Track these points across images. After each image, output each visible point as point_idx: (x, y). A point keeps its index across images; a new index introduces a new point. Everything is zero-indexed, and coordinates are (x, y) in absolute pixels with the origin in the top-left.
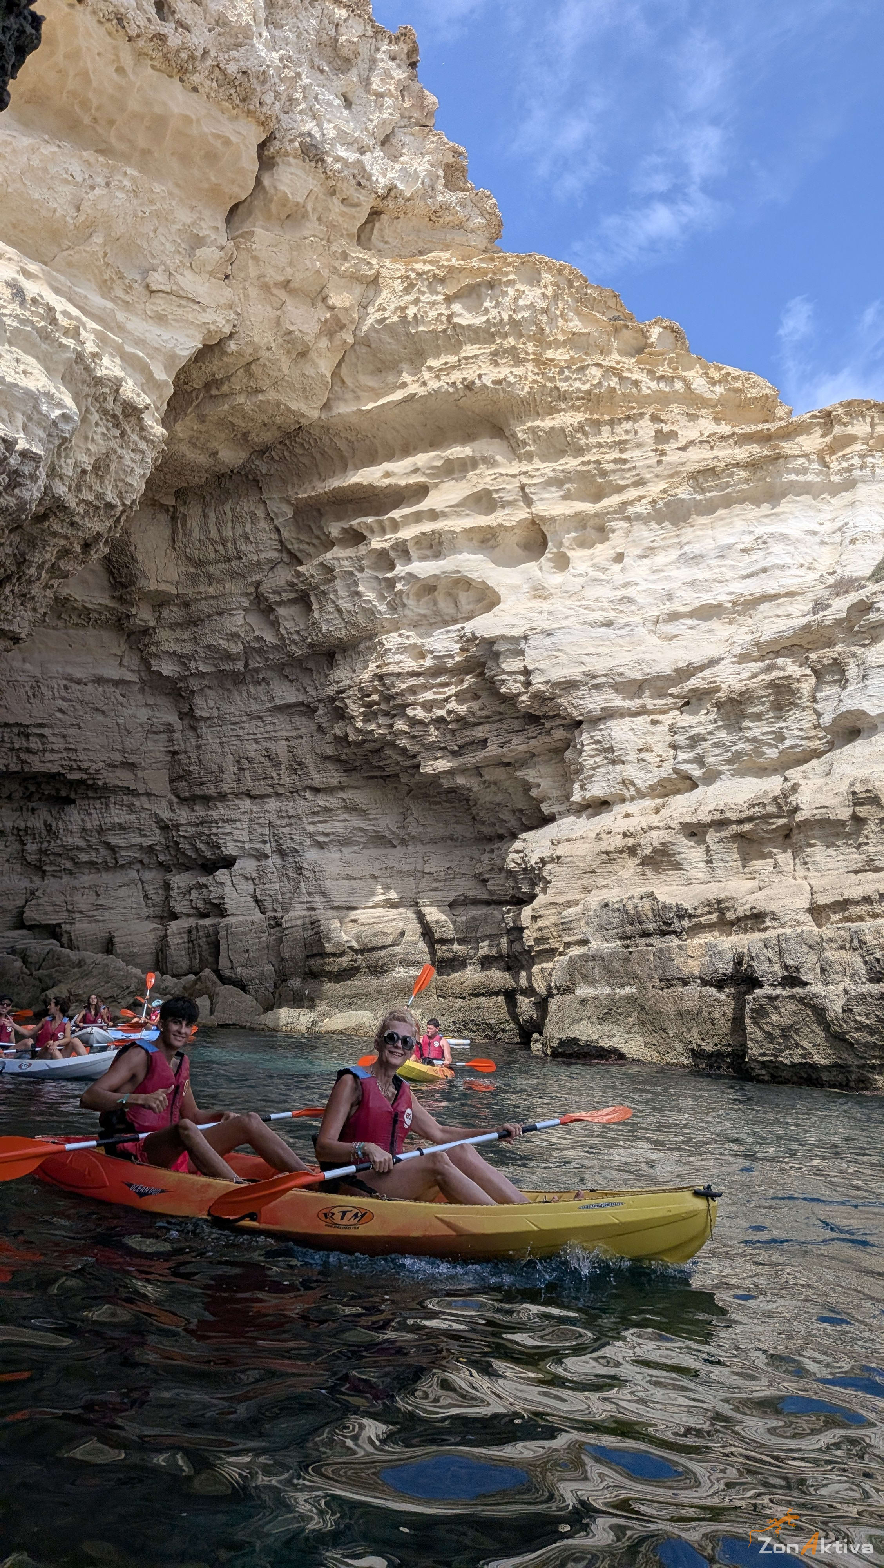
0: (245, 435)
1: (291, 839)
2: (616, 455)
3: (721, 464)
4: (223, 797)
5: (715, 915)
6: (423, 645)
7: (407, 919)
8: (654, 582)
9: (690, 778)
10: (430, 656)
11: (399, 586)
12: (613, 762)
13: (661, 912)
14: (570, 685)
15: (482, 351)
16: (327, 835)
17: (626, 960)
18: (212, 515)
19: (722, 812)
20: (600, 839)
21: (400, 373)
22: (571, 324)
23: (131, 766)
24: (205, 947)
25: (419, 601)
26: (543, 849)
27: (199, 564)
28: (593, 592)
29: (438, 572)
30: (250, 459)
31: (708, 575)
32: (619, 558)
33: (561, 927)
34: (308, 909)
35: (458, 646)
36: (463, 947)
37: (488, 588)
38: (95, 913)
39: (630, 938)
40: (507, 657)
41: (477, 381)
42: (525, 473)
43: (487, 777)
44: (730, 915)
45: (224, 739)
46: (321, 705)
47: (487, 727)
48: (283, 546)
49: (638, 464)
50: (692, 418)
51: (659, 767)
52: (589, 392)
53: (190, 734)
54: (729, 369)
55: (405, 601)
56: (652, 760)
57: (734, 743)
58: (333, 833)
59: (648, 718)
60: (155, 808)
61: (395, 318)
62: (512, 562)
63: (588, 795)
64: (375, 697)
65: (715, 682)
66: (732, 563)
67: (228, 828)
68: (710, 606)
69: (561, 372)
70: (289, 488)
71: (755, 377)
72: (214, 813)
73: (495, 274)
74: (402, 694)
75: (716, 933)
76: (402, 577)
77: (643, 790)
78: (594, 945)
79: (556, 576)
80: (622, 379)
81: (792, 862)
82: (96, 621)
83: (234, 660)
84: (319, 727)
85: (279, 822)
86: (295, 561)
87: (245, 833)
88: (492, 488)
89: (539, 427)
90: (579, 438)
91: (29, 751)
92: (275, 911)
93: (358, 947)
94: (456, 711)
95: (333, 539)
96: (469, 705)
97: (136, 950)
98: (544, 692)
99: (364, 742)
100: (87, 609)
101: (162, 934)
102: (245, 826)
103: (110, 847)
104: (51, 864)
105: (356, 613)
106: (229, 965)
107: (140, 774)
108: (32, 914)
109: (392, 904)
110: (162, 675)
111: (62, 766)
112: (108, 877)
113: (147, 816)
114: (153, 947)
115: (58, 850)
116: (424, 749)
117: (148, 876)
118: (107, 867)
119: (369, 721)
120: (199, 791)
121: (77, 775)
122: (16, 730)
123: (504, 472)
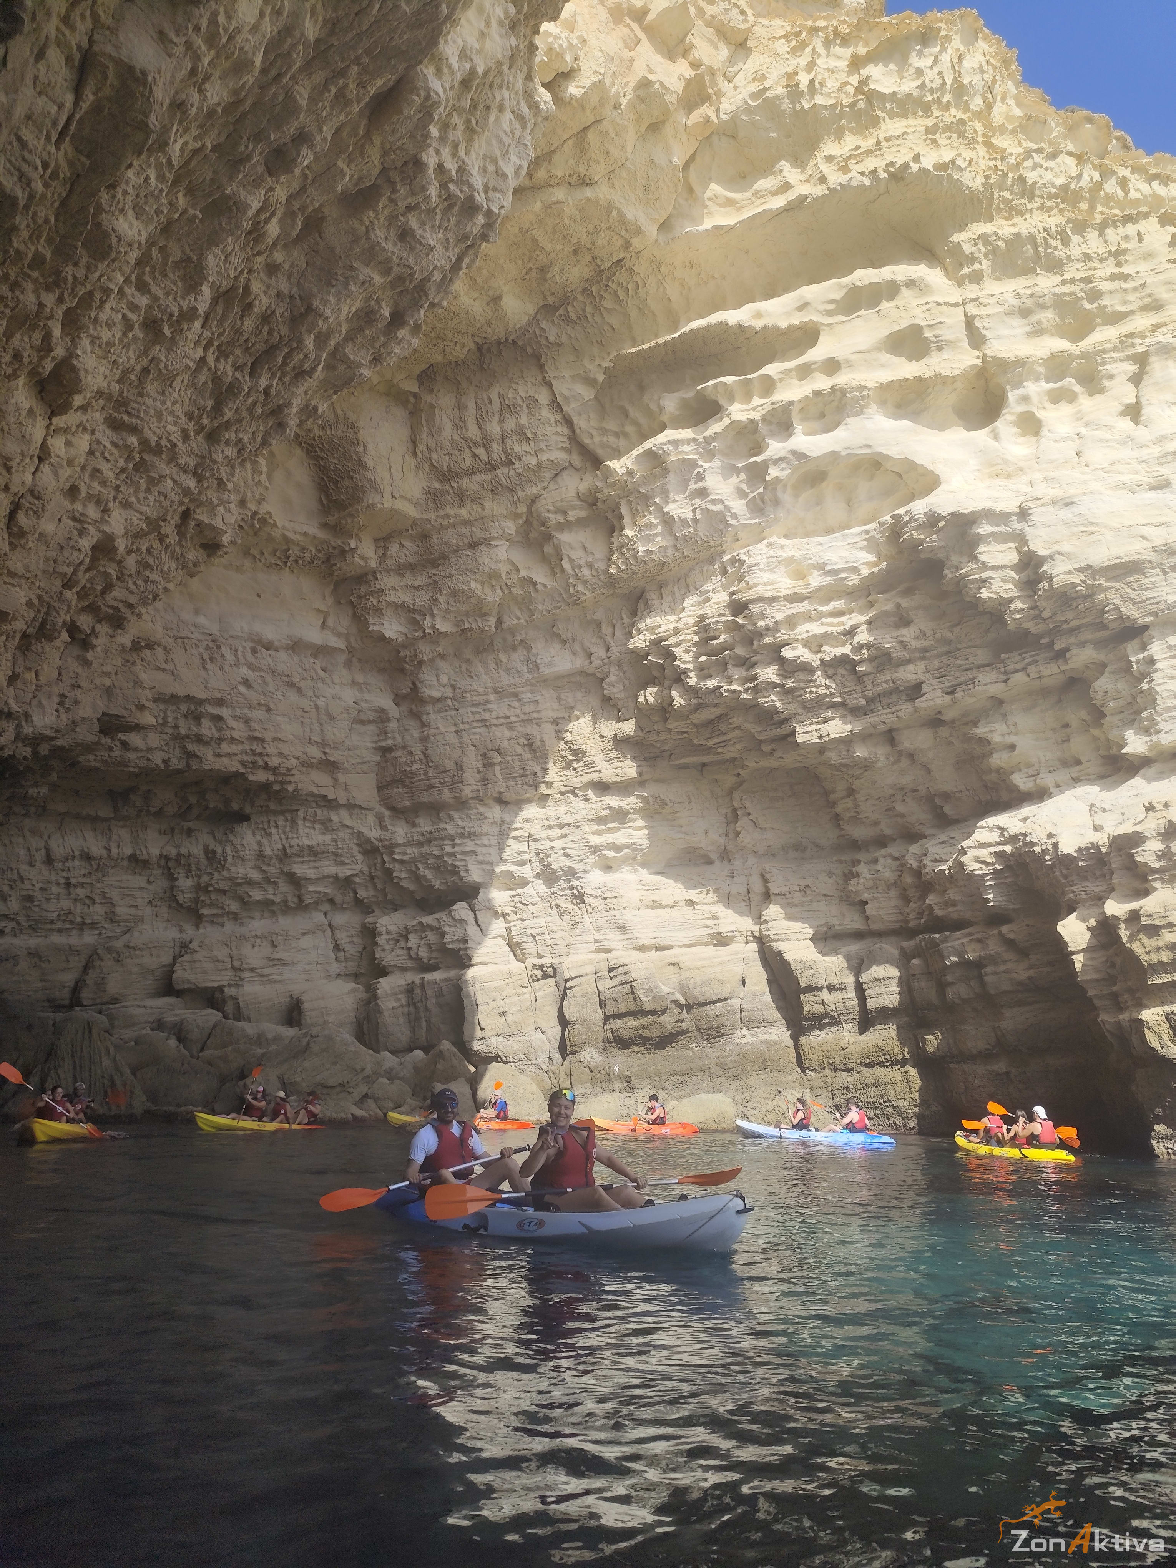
0: (543, 270)
2: (1111, 269)
4: (462, 804)
6: (806, 557)
7: (745, 960)
10: (816, 573)
11: (773, 472)
15: (912, 128)
16: (617, 848)
18: (471, 405)
22: (1015, 112)
23: (330, 766)
24: (435, 1010)
25: (799, 494)
27: (446, 476)
29: (836, 449)
30: (535, 319)
32: (1132, 411)
34: (598, 951)
36: (838, 995)
37: (916, 466)
38: (271, 970)
41: (910, 166)
42: (972, 300)
45: (462, 727)
46: (616, 669)
47: (921, 666)
48: (575, 441)
49: (1147, 281)
52: (1065, 188)
53: (412, 724)
55: (777, 494)
58: (628, 846)
60: (358, 825)
61: (780, 89)
64: (726, 638)
67: (469, 846)
69: (1028, 158)
70: (586, 362)
72: (449, 827)
74: (776, 627)
76: (781, 459)
79: (1023, 444)
82: (296, 561)
83: (485, 614)
84: (607, 700)
85: (545, 834)
86: (589, 464)
87: (494, 851)
88: (923, 323)
89: (996, 234)
90: (1056, 248)
91: (199, 739)
92: (540, 957)
93: (683, 1002)
94: (869, 646)
95: (665, 418)
96: (895, 634)
97: (331, 1019)
98: (1074, 585)
99: (699, 707)
100: (287, 540)
101: (364, 996)
102: (494, 842)
103: (294, 880)
104: (211, 905)
105: (696, 521)
106: (479, 1034)
107: (341, 778)
108: (184, 975)
109: (721, 940)
110: (382, 638)
111: (243, 763)
112: (285, 922)
113: (347, 836)
114: (352, 1014)
115: (223, 885)
116: (805, 708)
117: (340, 919)
118: (286, 909)
119: (710, 676)
120: (425, 798)
121: (261, 776)
122: (184, 708)
123: (941, 300)
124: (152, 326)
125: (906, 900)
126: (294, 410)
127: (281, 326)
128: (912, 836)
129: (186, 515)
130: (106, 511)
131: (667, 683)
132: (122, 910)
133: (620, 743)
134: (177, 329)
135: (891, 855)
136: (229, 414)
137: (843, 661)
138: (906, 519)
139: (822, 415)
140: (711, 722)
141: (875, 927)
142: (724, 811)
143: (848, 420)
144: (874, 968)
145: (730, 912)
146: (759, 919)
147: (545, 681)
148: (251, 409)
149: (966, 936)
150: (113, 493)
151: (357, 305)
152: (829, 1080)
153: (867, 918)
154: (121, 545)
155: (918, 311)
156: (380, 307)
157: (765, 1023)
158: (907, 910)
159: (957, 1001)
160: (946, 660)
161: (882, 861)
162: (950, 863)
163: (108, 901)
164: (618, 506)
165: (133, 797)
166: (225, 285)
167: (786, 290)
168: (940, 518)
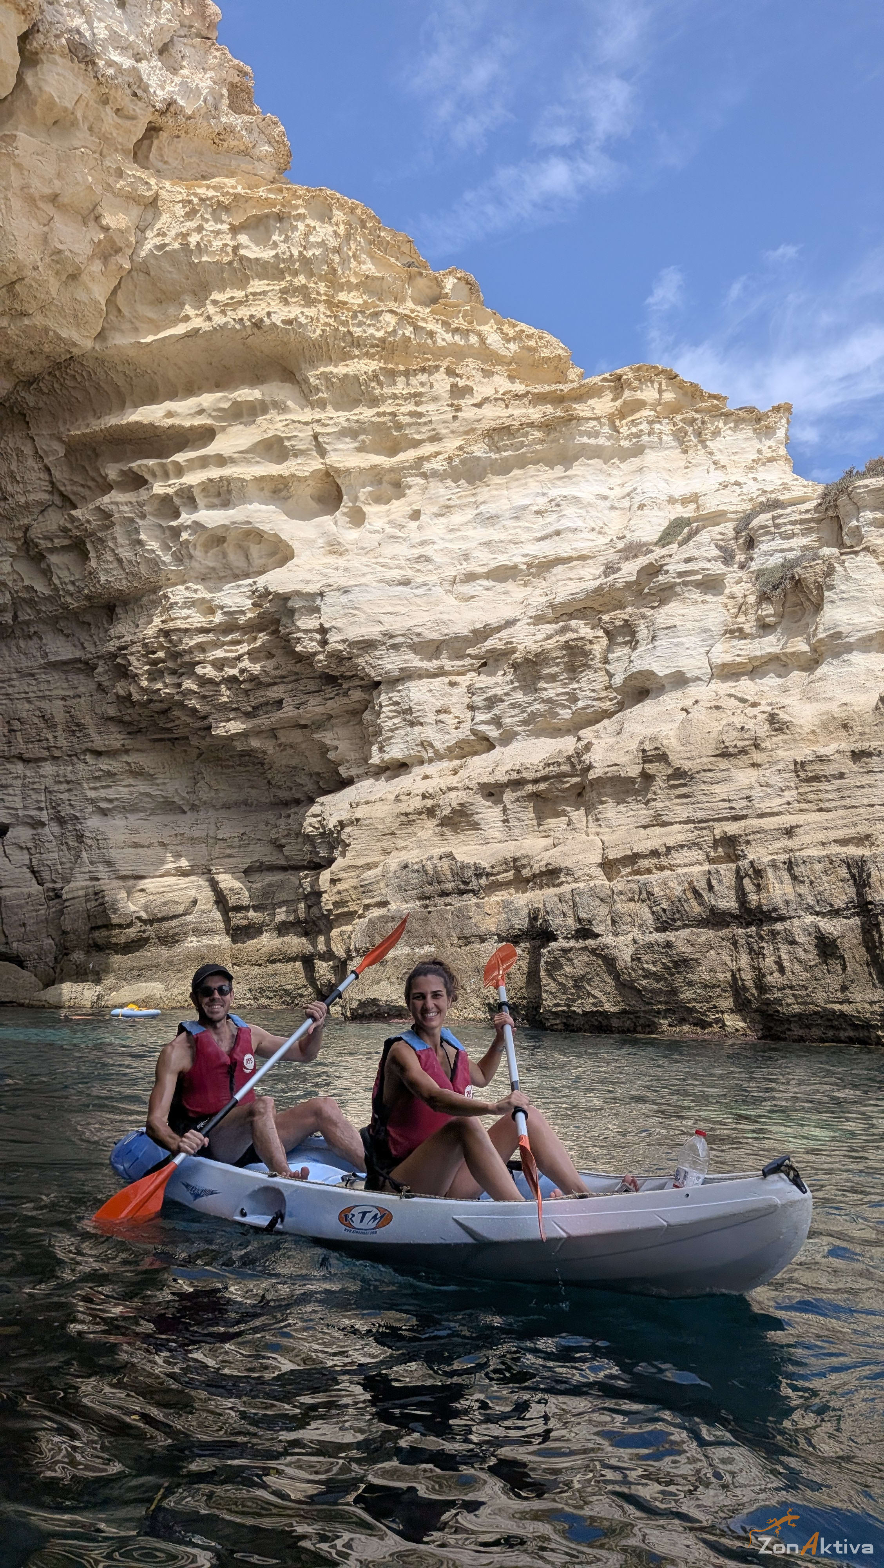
1: (71, 805)
2: (411, 407)
3: (517, 423)
5: (512, 872)
6: (212, 600)
7: (199, 887)
8: (451, 541)
9: (487, 739)
10: (220, 612)
11: (185, 536)
12: (412, 724)
13: (459, 871)
14: (368, 645)
15: (271, 288)
16: (110, 801)
17: (425, 920)
19: (519, 772)
20: (400, 801)
21: (182, 305)
22: (364, 267)
25: (206, 552)
26: (342, 812)
28: (390, 550)
29: (227, 522)
30: (14, 390)
31: (503, 536)
32: (416, 515)
33: (360, 889)
34: (91, 879)
35: (250, 602)
36: (259, 914)
37: (281, 541)
39: (429, 898)
40: (302, 614)
41: (265, 319)
42: (318, 421)
43: (283, 740)
44: (526, 873)
46: (101, 662)
47: (282, 688)
48: (54, 488)
49: (434, 419)
50: (488, 374)
51: (456, 728)
52: (383, 340)
54: (523, 326)
55: (192, 551)
56: (450, 722)
57: (530, 704)
58: (117, 799)
59: (446, 680)
61: (176, 245)
62: (306, 516)
63: (386, 757)
64: (161, 654)
65: (511, 643)
66: (527, 524)
68: (506, 568)
69: (354, 317)
70: (60, 424)
71: (548, 337)
73: (283, 206)
74: (190, 651)
75: (512, 891)
76: (188, 526)
77: (442, 751)
78: (393, 906)
79: (351, 531)
80: (417, 328)
81: (584, 819)
84: (100, 685)
85: (56, 787)
86: (68, 504)
87: (17, 799)
88: (283, 435)
89: (331, 373)
90: (373, 388)
92: (53, 882)
93: (146, 918)
94: (248, 670)
95: (111, 482)
96: (262, 664)
98: (341, 651)
99: (149, 702)
102: (17, 792)
105: (138, 563)
116: (216, 710)
119: (154, 681)
123: (295, 418)
128: (308, 800)
131: (129, 680)
135: (299, 812)
137: (235, 679)
141: (290, 863)
142: (187, 775)
143: (237, 503)
145: (192, 851)
147: (53, 666)
153: (284, 857)
155: (280, 426)
157: (211, 932)
160: (292, 686)
161: (293, 816)
164: (84, 542)
168: (270, 593)
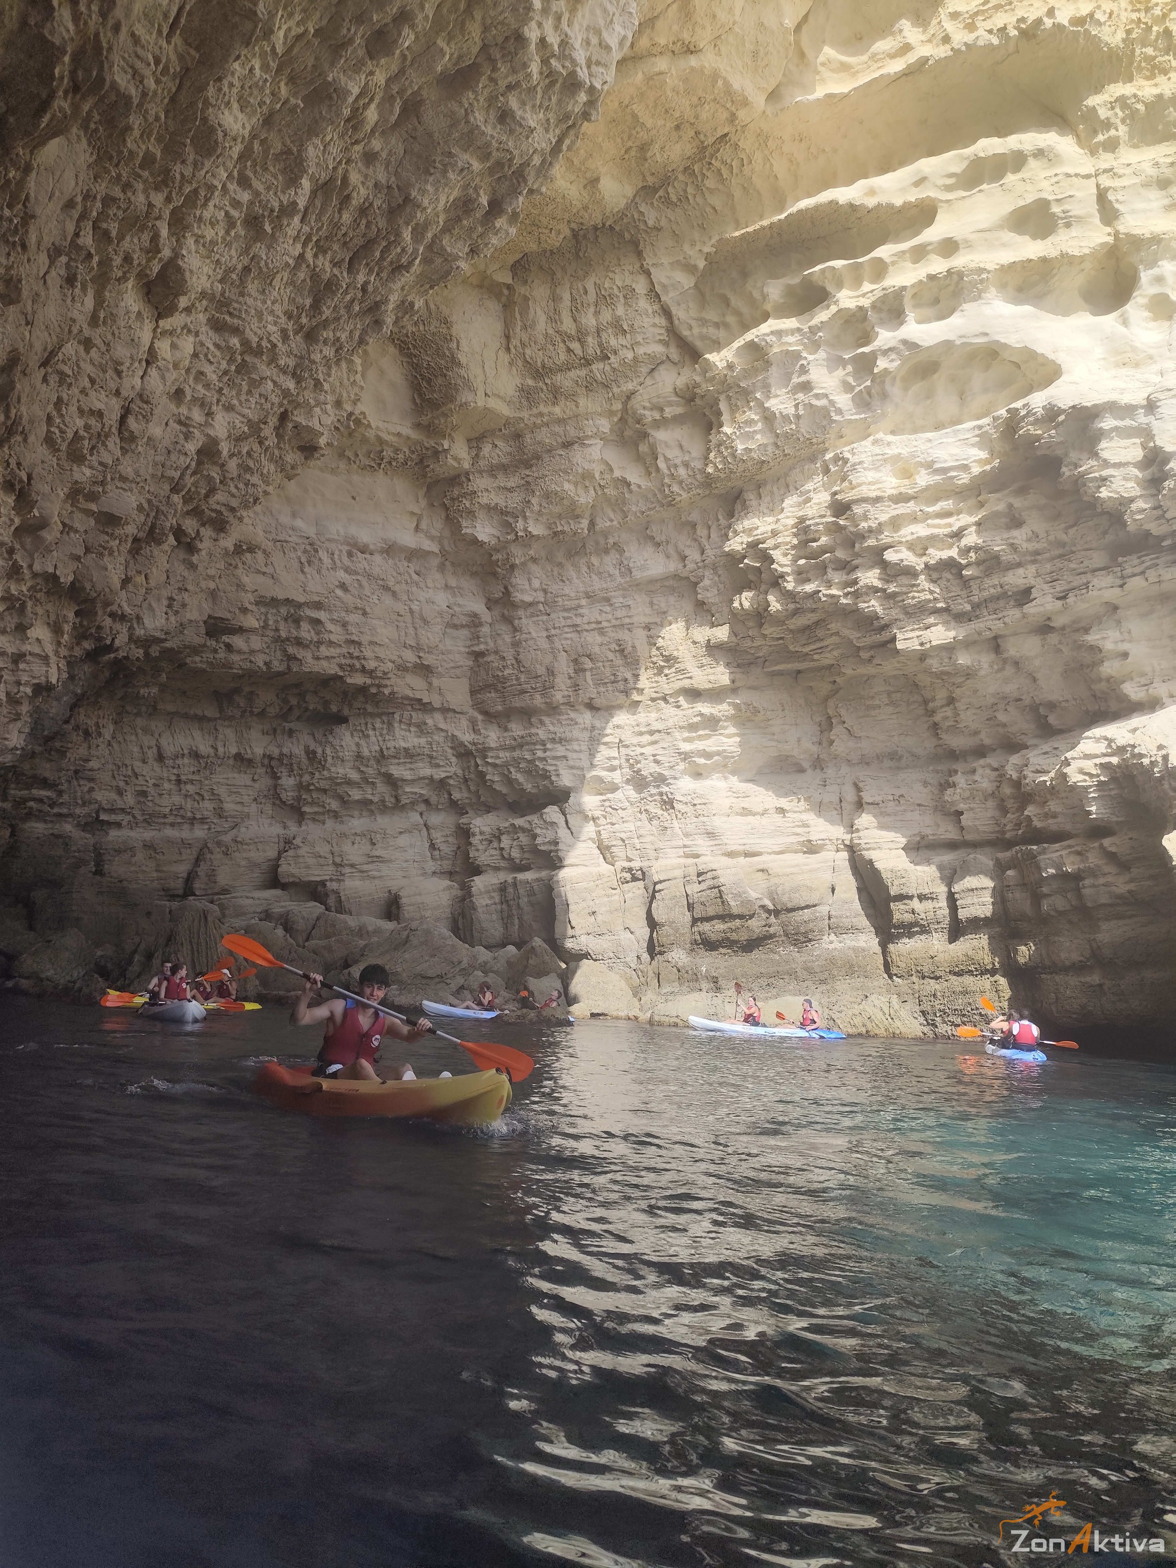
0: (643, 148)
1: (657, 762)
4: (553, 709)
6: (913, 455)
7: (835, 868)
10: (923, 472)
11: (882, 364)
16: (708, 755)
18: (566, 296)
23: (425, 670)
24: (527, 909)
25: (908, 387)
27: (539, 372)
29: (951, 337)
30: (633, 203)
34: (687, 856)
36: (929, 905)
37: (1036, 355)
38: (370, 867)
40: (1112, 440)
41: (1045, 20)
42: (1106, 171)
43: (1006, 653)
45: (553, 632)
46: (711, 572)
47: (1032, 569)
48: (674, 334)
53: (504, 628)
55: (885, 388)
58: (718, 753)
60: (452, 729)
64: (827, 540)
67: (560, 751)
70: (686, 247)
72: (540, 732)
74: (879, 529)
76: (891, 349)
79: (1155, 330)
82: (390, 463)
83: (578, 517)
84: (700, 605)
85: (635, 740)
86: (687, 358)
87: (584, 756)
88: (1051, 198)
91: (299, 642)
92: (630, 860)
93: (771, 907)
94: (977, 548)
95: (768, 307)
96: (1006, 536)
97: (428, 914)
99: (796, 612)
100: (380, 441)
101: (459, 893)
102: (584, 748)
103: (391, 781)
104: (313, 803)
105: (798, 417)
106: (570, 932)
107: (436, 682)
108: (288, 869)
109: (811, 848)
110: (475, 541)
111: (341, 666)
112: (383, 821)
113: (441, 740)
114: (448, 910)
115: (323, 784)
116: (907, 613)
117: (435, 819)
118: (384, 808)
119: (808, 580)
120: (517, 703)
121: (358, 680)
122: (284, 611)
123: (1071, 171)
124: (253, 222)
125: (1004, 811)
126: (391, 306)
127: (379, 219)
128: (1013, 746)
129: (284, 417)
130: (209, 414)
131: (763, 587)
132: (229, 806)
133: (713, 649)
134: (278, 226)
135: (989, 766)
136: (327, 313)
137: (950, 565)
138: (1023, 412)
139: (936, 301)
140: (808, 627)
141: (969, 837)
142: (818, 719)
143: (965, 306)
144: (968, 878)
145: (821, 820)
146: (851, 828)
147: (637, 586)
148: (349, 307)
149: (1064, 848)
150: (216, 396)
151: (456, 193)
152: (916, 987)
153: (962, 829)
154: (225, 448)
155: (1045, 184)
156: (478, 195)
157: (854, 929)
158: (1004, 821)
159: (1053, 913)
160: (1058, 564)
161: (980, 771)
162: (1052, 774)
163: (216, 798)
164: (716, 401)
165: (237, 698)
166: (324, 177)
167: (903, 163)
168: (1061, 411)
